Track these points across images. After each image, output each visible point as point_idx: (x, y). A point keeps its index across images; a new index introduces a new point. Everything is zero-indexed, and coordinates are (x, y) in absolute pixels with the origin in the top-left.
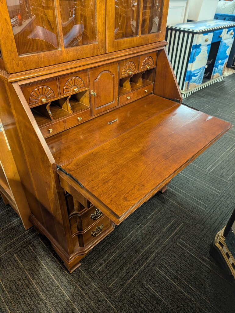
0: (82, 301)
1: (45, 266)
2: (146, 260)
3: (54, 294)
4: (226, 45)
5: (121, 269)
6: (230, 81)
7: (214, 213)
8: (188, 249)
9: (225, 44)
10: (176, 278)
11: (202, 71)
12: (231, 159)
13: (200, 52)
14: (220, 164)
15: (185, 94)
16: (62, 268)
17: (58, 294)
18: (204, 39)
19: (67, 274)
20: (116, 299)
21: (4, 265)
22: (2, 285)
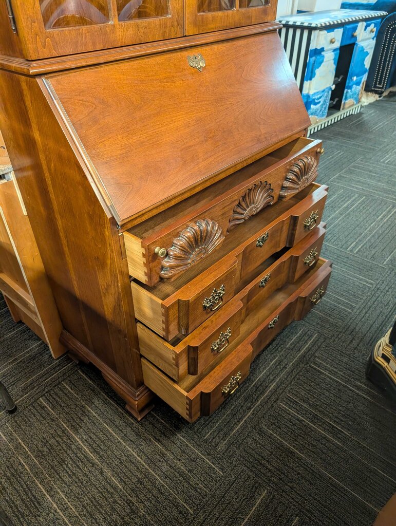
0: (162, 462)
1: (94, 413)
2: (262, 393)
3: (114, 454)
4: (364, 50)
5: (222, 409)
6: (373, 113)
7: (367, 315)
8: (330, 372)
9: (362, 49)
10: (315, 418)
11: (326, 94)
12: (386, 232)
13: (322, 62)
14: (369, 240)
16: (122, 414)
17: (121, 454)
18: (329, 40)
19: (132, 423)
20: (218, 456)
21: (24, 415)
22: (25, 447)
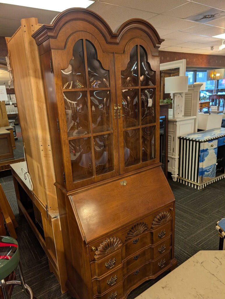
11: (213, 167)
13: (208, 154)
15: (200, 186)
18: (210, 145)
